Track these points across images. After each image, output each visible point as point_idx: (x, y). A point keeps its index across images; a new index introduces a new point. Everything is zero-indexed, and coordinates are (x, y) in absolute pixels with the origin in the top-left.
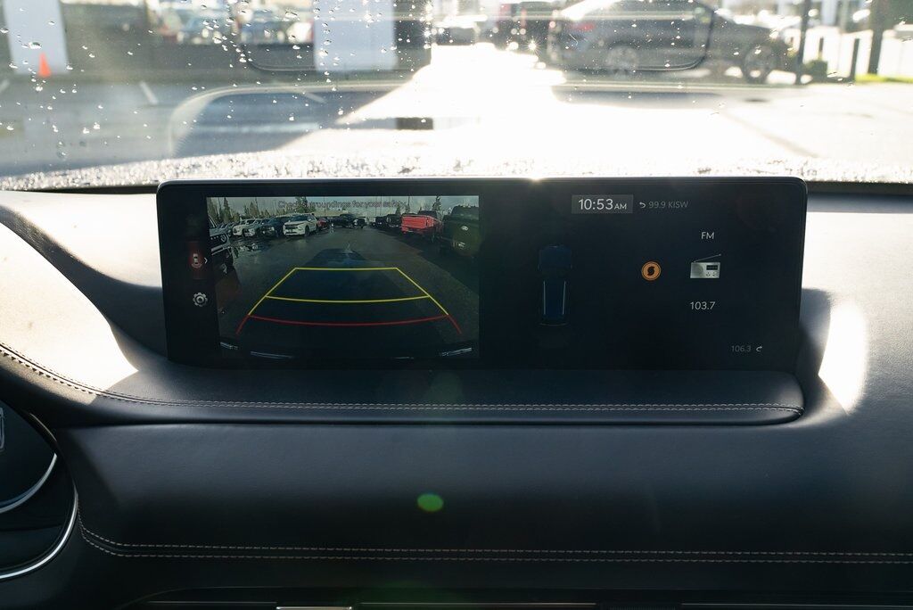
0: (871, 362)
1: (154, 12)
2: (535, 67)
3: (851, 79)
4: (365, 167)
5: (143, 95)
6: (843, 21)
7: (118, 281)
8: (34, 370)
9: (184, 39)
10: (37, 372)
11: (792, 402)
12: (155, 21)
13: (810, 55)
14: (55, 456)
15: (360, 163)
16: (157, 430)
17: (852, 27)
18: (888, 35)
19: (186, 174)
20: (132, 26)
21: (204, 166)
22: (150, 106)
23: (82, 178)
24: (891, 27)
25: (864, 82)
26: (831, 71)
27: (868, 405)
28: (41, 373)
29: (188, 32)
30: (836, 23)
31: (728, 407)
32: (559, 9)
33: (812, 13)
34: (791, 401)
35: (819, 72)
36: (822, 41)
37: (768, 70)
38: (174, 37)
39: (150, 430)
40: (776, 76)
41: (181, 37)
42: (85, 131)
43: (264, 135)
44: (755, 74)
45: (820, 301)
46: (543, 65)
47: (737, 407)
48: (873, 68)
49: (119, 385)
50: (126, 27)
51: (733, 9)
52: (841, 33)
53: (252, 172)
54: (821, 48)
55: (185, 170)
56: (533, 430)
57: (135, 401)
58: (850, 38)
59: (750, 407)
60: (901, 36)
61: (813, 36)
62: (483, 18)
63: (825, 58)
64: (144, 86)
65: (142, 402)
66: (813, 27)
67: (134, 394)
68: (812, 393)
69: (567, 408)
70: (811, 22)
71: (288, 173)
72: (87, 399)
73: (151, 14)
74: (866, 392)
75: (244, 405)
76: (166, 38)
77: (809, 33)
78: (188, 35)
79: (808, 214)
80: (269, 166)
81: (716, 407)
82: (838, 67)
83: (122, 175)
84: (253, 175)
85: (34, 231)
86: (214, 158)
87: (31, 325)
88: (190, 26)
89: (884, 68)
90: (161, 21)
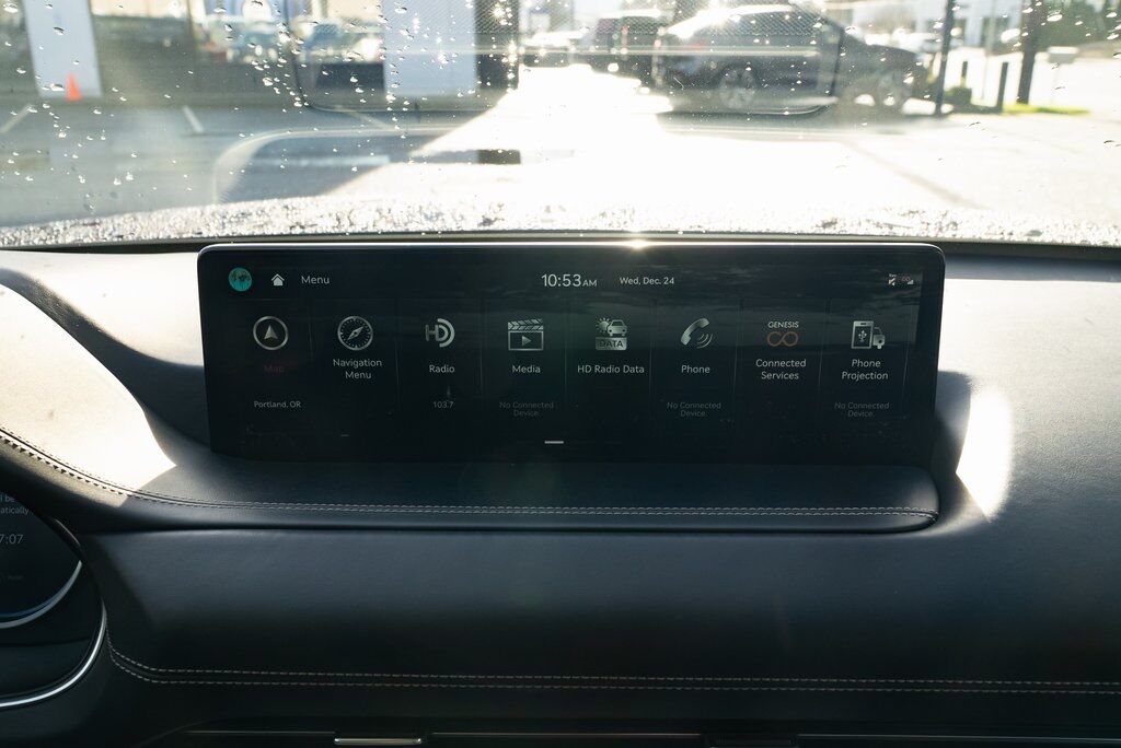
0: (1016, 459)
1: (200, 25)
2: (638, 93)
3: (998, 109)
4: (440, 218)
5: (187, 121)
6: (990, 41)
7: (153, 359)
8: (56, 467)
9: (234, 57)
10: (59, 469)
11: (926, 504)
12: (200, 36)
13: (952, 81)
14: (80, 564)
15: (434, 211)
16: (199, 537)
17: (1000, 49)
18: (1040, 57)
19: (234, 225)
20: (174, 43)
21: (254, 214)
22: (195, 135)
23: (114, 229)
24: (1044, 49)
25: (1012, 113)
26: (976, 100)
27: (1013, 511)
28: (63, 471)
29: (239, 48)
30: (982, 43)
31: (852, 511)
32: (665, 25)
33: (955, 32)
34: (924, 504)
35: (962, 100)
36: (965, 65)
37: (904, 98)
38: (223, 54)
39: (189, 537)
40: (913, 105)
41: (230, 55)
42: (116, 183)
43: (326, 169)
44: (890, 101)
45: (959, 386)
46: (646, 90)
47: (863, 512)
48: (1023, 96)
49: (154, 483)
50: (167, 43)
51: (864, 26)
52: (987, 55)
53: (310, 223)
54: (964, 73)
55: (232, 219)
56: (630, 539)
57: (172, 502)
58: (996, 62)
59: (877, 511)
60: (1057, 60)
61: (955, 58)
62: (578, 35)
63: (968, 85)
64: (188, 112)
65: (181, 503)
66: (955, 48)
67: (171, 494)
68: (949, 494)
69: (668, 511)
70: (953, 42)
71: (352, 224)
72: (116, 501)
73: (196, 28)
74: (1010, 494)
75: (298, 507)
76: (212, 56)
77: (951, 54)
78: (238, 52)
79: (946, 280)
80: (330, 215)
81: (839, 511)
82: (984, 95)
83: (160, 225)
84: (312, 226)
85: (56, 301)
86: (267, 204)
87: (52, 414)
88: (241, 41)
89: (1037, 96)
90: (208, 36)
